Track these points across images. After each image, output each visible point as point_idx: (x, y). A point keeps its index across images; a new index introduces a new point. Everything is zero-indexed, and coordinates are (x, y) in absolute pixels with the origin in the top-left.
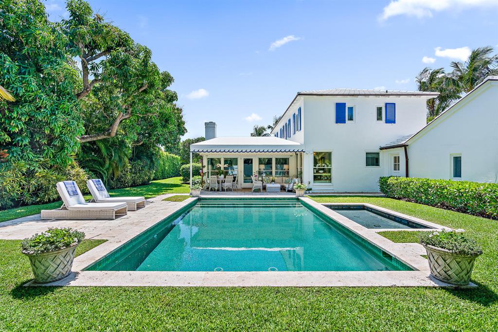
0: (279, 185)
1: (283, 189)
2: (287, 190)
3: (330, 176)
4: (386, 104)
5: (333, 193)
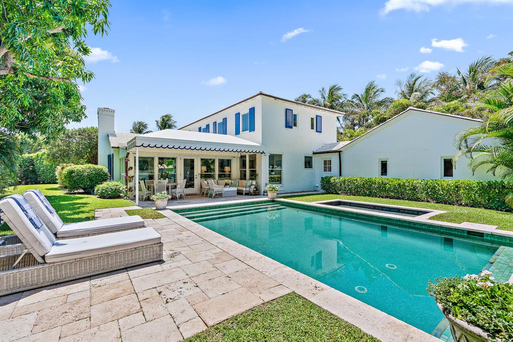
2: (244, 194)
3: (280, 178)
4: (317, 116)
5: (285, 193)
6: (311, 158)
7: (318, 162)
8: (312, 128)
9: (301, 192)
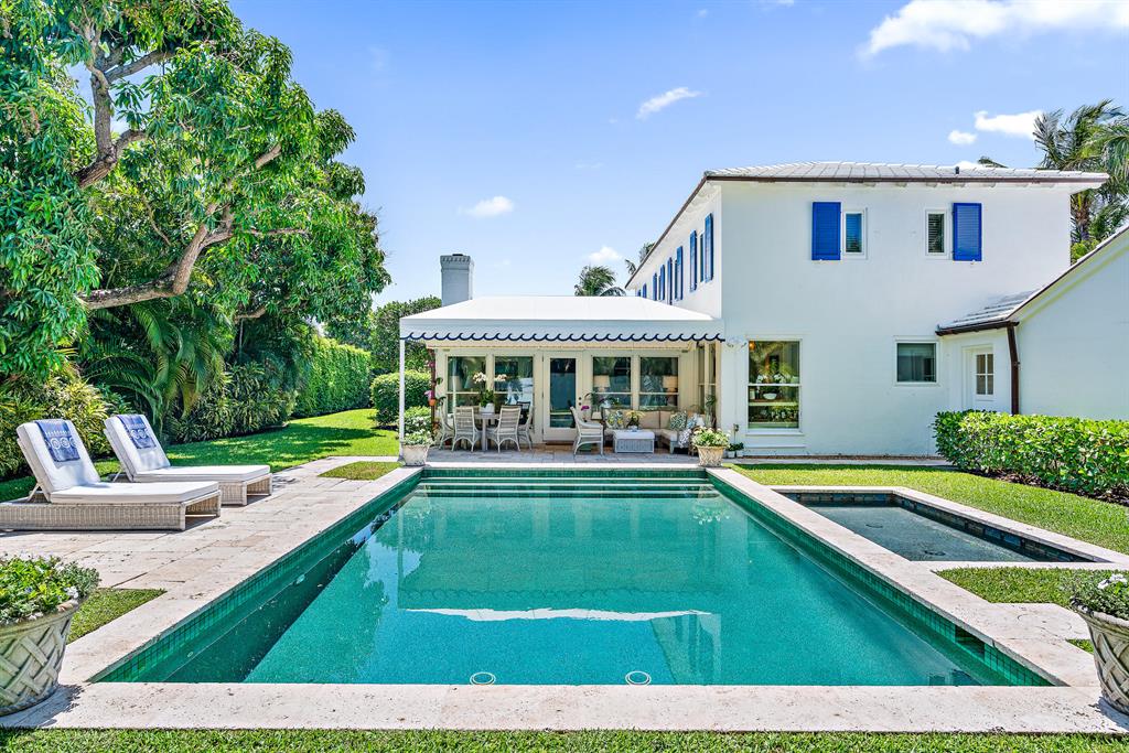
0: (649, 435)
1: (661, 445)
2: (672, 449)
3: (795, 410)
4: (956, 206)
5: (805, 457)
6: (932, 346)
7: (954, 360)
8: (937, 247)
9: (880, 458)
